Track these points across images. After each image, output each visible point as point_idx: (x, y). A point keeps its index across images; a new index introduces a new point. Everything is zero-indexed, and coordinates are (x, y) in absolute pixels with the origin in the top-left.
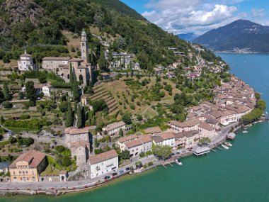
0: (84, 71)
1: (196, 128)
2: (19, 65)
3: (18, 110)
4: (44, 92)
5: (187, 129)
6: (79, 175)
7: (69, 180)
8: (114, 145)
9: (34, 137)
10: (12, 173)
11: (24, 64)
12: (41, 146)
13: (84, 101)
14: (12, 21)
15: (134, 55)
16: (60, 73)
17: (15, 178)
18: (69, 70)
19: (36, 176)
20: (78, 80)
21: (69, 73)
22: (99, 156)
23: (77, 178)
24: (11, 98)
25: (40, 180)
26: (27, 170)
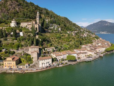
0: (37, 26)
1: (86, 51)
2: (11, 25)
3: (9, 41)
4: (21, 35)
5: (82, 51)
6: (34, 66)
7: (30, 68)
8: (50, 55)
9: (15, 51)
10: (4, 64)
11: (13, 24)
12: (18, 55)
13: (37, 37)
14: (10, 10)
15: (58, 26)
16: (28, 27)
17: (6, 66)
18: (31, 26)
19: (15, 66)
20: (35, 29)
21: (31, 27)
22: (43, 58)
23: (33, 67)
24: (6, 37)
25: (17, 67)
26: (11, 62)
